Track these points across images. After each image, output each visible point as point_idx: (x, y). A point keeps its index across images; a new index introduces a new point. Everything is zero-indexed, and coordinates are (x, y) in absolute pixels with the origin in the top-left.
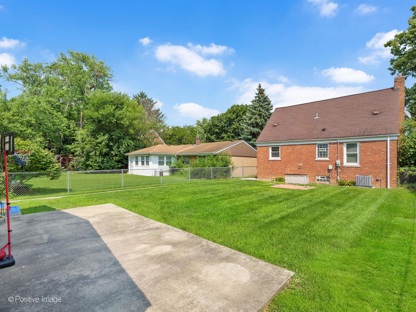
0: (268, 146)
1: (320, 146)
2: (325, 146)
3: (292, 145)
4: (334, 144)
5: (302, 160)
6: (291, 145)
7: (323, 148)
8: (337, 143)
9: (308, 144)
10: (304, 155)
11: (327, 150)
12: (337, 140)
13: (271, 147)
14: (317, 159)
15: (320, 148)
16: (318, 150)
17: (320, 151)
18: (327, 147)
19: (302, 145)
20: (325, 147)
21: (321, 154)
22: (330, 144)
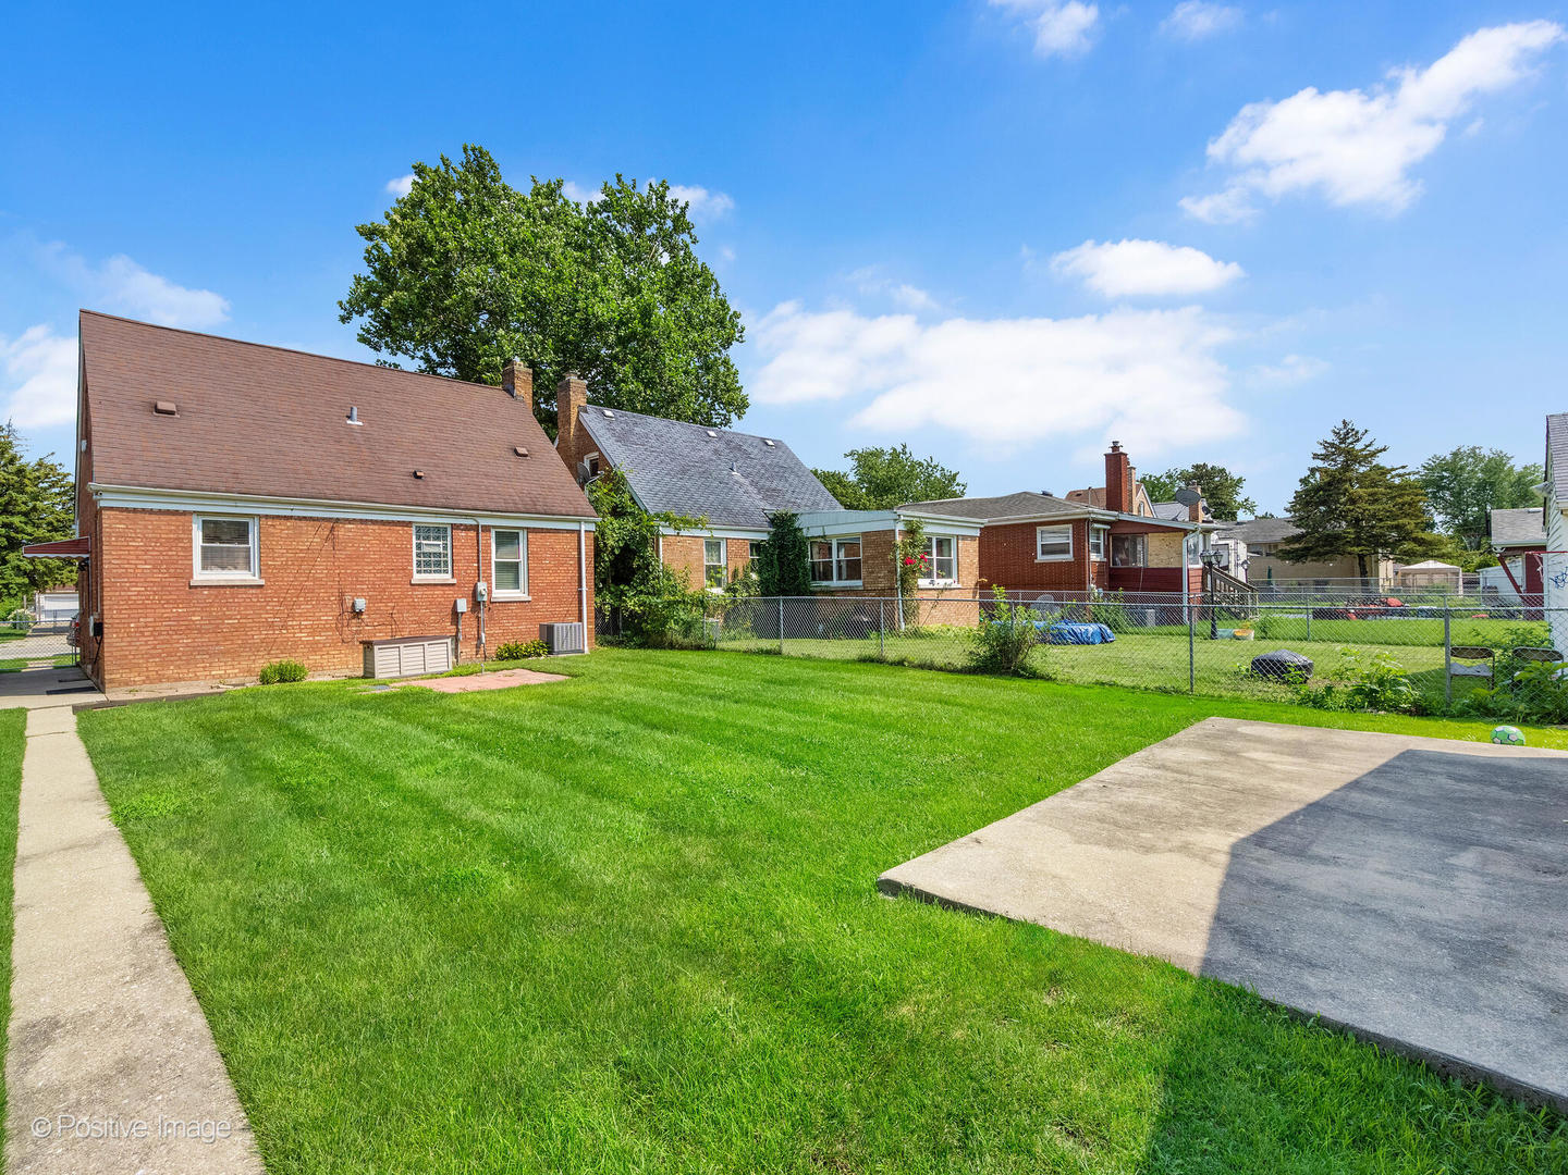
0: (185, 513)
1: (425, 532)
2: (439, 532)
3: (318, 519)
4: (467, 528)
5: (362, 583)
6: (312, 519)
7: (434, 539)
8: (475, 528)
9: (383, 523)
10: (369, 564)
11: (445, 548)
12: (478, 519)
13: (201, 519)
14: (417, 578)
15: (424, 539)
16: (419, 546)
17: (426, 549)
18: (445, 538)
19: (362, 521)
20: (438, 538)
21: (430, 562)
22: (454, 527)
